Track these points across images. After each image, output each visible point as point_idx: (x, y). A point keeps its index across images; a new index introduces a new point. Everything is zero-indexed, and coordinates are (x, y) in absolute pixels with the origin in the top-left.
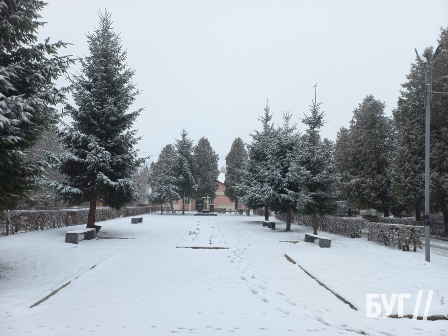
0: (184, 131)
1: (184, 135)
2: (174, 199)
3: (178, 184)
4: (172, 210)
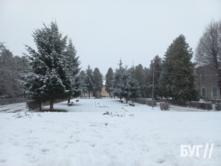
0: (89, 66)
1: (89, 67)
2: (86, 92)
3: (87, 87)
4: (85, 96)
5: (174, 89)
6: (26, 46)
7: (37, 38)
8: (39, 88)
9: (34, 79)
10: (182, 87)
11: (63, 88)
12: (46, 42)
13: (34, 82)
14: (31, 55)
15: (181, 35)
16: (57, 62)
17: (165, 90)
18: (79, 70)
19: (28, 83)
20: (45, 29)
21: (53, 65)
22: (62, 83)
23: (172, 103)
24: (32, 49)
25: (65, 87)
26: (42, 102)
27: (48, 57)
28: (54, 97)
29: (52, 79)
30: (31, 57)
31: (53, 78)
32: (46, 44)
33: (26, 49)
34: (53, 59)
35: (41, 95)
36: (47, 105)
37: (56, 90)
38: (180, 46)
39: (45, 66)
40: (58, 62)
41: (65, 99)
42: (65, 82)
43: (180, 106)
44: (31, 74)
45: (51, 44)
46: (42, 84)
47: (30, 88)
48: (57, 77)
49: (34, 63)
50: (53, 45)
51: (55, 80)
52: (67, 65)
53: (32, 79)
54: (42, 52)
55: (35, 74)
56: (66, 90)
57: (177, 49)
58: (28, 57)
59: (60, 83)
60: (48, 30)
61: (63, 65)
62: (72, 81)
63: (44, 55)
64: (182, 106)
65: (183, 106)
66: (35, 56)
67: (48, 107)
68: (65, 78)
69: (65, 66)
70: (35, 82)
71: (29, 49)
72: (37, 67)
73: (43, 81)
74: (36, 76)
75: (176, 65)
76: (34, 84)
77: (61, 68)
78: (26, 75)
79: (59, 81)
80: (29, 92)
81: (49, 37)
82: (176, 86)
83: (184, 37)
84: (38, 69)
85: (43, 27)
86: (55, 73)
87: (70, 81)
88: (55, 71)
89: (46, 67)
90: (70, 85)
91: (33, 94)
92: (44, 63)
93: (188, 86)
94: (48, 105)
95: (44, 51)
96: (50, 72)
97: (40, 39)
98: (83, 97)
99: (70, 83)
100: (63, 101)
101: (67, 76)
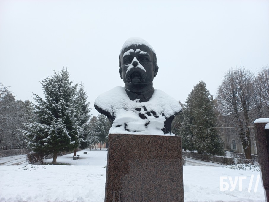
2: (97, 143)
3: (99, 136)
4: (95, 148)
5: (195, 141)
6: (34, 94)
7: (46, 86)
8: (43, 139)
9: (39, 129)
10: (204, 139)
11: (69, 139)
12: (55, 90)
13: (38, 133)
14: (37, 103)
15: (201, 81)
16: (64, 111)
17: (187, 142)
18: (89, 117)
19: (31, 134)
20: (55, 76)
21: (60, 115)
22: (68, 134)
23: (195, 157)
24: (39, 97)
25: (71, 139)
26: (45, 155)
27: (56, 106)
28: (58, 149)
29: (57, 130)
30: (38, 105)
31: (59, 129)
32: (55, 92)
33: (33, 98)
34: (60, 108)
35: (44, 147)
36: (49, 158)
37: (61, 142)
38: (200, 93)
39: (51, 115)
40: (66, 112)
41: (70, 152)
42: (72, 133)
43: (204, 161)
44: (36, 124)
45: (60, 92)
46: (47, 134)
47: (33, 139)
48: (63, 127)
49: (40, 112)
50: (62, 93)
51: (60, 131)
52: (74, 114)
53: (36, 129)
54: (50, 101)
55: (40, 124)
56: (72, 141)
57: (198, 97)
58: (34, 106)
59: (66, 134)
60: (58, 78)
61: (71, 115)
62: (80, 131)
63: (52, 104)
64: (205, 161)
65: (207, 162)
66: (42, 105)
67: (51, 160)
68: (72, 128)
69: (73, 115)
70: (40, 133)
71: (36, 97)
72: (43, 117)
73: (48, 131)
74: (41, 127)
75: (197, 114)
76: (38, 134)
77: (68, 117)
78: (30, 125)
79: (65, 131)
80: (31, 143)
81: (59, 85)
82: (198, 137)
83: (204, 83)
84: (44, 118)
85: (53, 75)
86: (61, 124)
87: (76, 132)
88: (62, 121)
89: (52, 117)
90: (76, 136)
91: (35, 146)
92: (51, 112)
93: (210, 137)
94: (51, 158)
95: (51, 100)
96: (56, 122)
97: (49, 87)
98: (93, 148)
99: (76, 133)
100: (69, 154)
101: (74, 126)
